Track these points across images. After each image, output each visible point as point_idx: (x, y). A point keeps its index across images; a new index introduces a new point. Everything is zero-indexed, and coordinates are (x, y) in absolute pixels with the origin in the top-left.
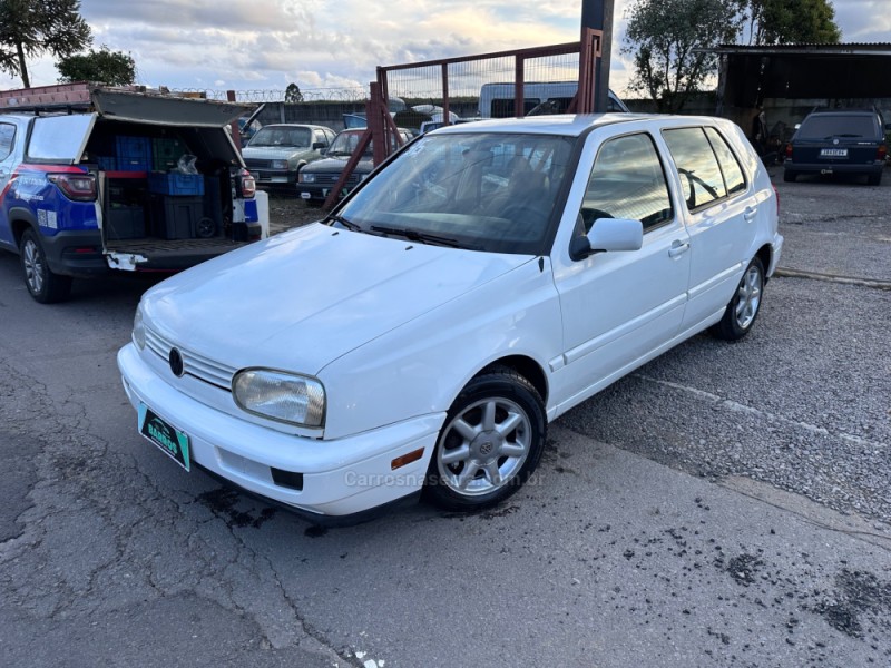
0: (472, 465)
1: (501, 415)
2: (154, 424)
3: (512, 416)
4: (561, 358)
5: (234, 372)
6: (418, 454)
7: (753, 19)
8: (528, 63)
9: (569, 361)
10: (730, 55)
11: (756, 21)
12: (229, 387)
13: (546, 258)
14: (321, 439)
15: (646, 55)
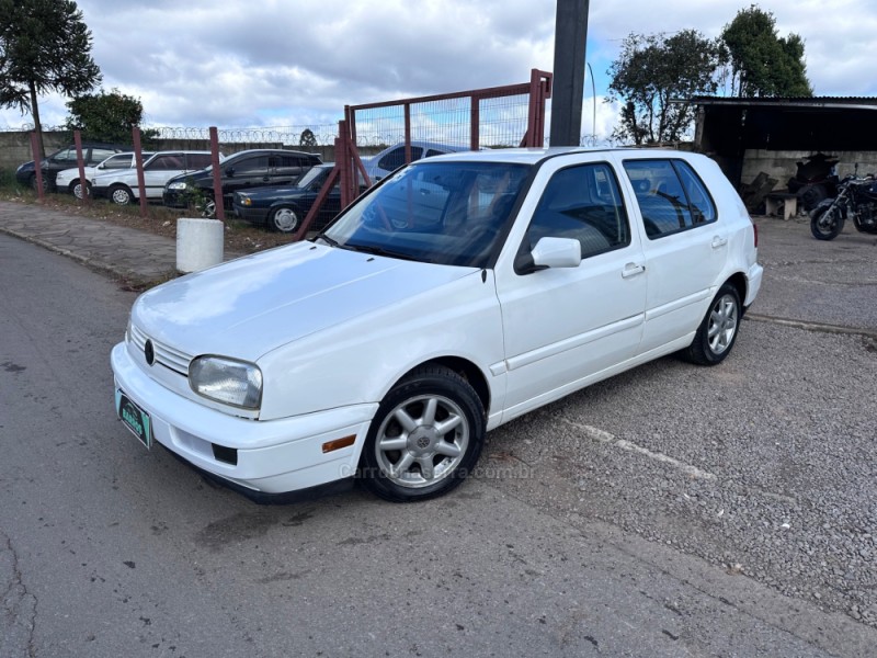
0: (407, 457)
1: (442, 414)
2: (127, 408)
3: (452, 417)
4: (503, 364)
5: (191, 359)
6: (350, 441)
7: (734, 74)
8: (482, 102)
9: (511, 367)
10: (706, 107)
11: (738, 76)
12: (187, 373)
13: (489, 271)
14: (257, 419)
15: (631, 107)
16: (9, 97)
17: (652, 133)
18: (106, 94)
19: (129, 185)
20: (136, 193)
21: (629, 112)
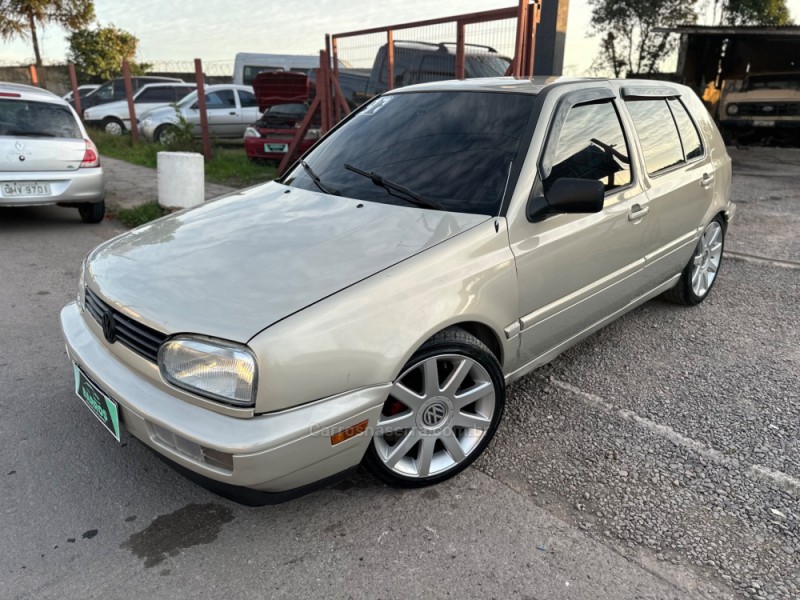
7: (716, 3)
8: (468, 28)
10: (690, 36)
11: (719, 5)
15: (611, 37)
16: (9, 28)
17: (630, 63)
18: (102, 28)
19: (121, 117)
20: (128, 125)
21: (609, 43)
